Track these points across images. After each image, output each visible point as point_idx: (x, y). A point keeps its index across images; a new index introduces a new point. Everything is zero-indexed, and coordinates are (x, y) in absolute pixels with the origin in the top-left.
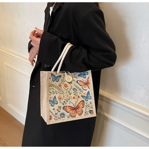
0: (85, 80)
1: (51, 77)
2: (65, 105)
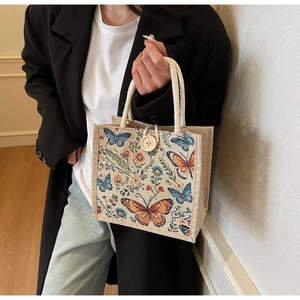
0: (186, 155)
1: (104, 135)
2: (126, 196)
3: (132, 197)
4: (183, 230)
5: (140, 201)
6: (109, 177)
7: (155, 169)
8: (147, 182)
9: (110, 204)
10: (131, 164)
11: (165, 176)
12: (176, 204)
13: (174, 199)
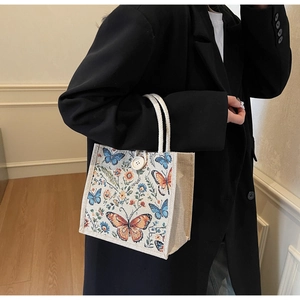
0: (166, 173)
1: (102, 154)
2: (111, 210)
3: (116, 211)
4: (157, 246)
5: (123, 215)
6: (100, 191)
7: (140, 186)
8: (132, 197)
9: (96, 217)
10: (121, 181)
11: (148, 193)
12: (154, 219)
13: (153, 215)
